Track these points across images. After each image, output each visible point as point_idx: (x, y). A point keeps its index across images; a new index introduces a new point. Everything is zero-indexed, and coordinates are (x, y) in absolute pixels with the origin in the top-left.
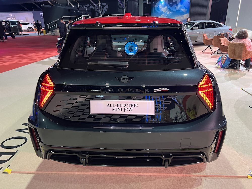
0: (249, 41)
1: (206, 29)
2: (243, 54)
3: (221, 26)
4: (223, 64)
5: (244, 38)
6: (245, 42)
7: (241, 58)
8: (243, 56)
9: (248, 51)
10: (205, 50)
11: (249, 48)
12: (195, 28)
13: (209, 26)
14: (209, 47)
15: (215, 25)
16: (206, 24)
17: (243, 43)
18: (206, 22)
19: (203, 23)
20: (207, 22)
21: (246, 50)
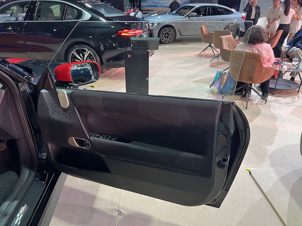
0: (268, 50)
1: (209, 16)
2: (256, 75)
3: (231, 12)
4: (222, 86)
5: (259, 43)
6: (261, 50)
7: (253, 81)
8: (256, 77)
9: (266, 68)
10: (205, 50)
11: (267, 63)
12: (193, 14)
13: (215, 11)
14: (210, 46)
15: (222, 11)
16: (209, 9)
17: (257, 53)
18: (209, 7)
19: (206, 7)
20: (211, 6)
21: (261, 66)
